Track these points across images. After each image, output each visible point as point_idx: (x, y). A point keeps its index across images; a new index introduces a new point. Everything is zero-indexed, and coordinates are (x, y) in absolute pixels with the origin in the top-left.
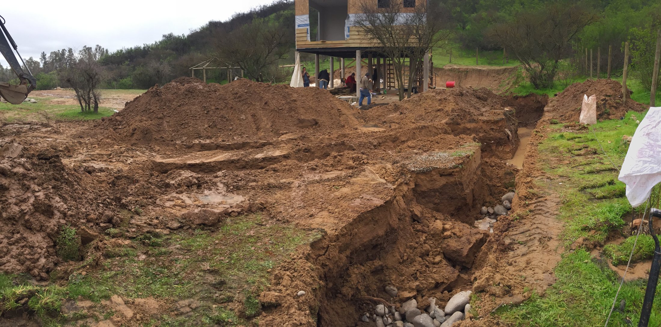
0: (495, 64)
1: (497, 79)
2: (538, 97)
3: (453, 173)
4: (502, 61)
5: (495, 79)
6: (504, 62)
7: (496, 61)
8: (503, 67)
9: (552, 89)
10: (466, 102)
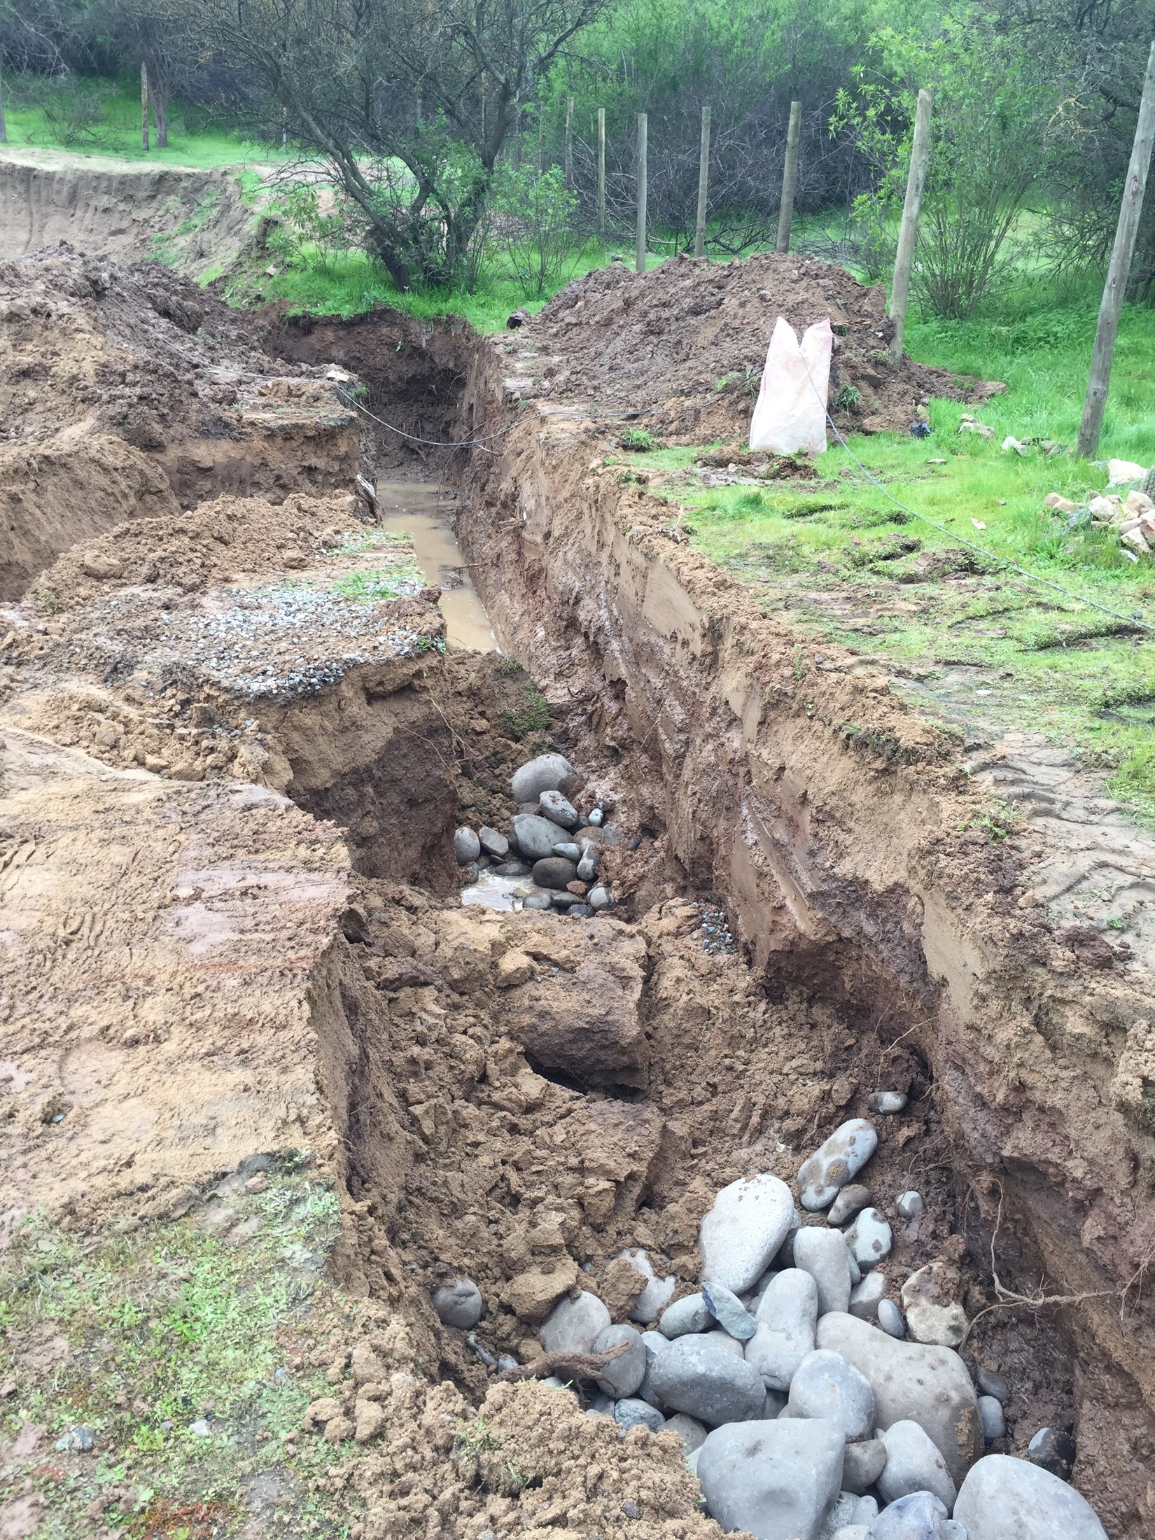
0: (100, 145)
1: (125, 224)
2: (414, 327)
3: (416, 682)
4: (135, 137)
5: (115, 222)
6: (146, 140)
7: (100, 130)
8: (150, 166)
9: (472, 293)
10: (128, 332)
